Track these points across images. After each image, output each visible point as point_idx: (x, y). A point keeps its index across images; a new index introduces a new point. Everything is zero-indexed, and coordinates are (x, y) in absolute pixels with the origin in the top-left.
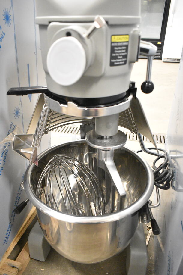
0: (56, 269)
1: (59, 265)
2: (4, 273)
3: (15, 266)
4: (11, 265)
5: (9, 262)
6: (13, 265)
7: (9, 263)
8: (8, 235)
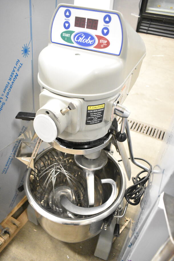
3: (15, 223)
8: (7, 166)
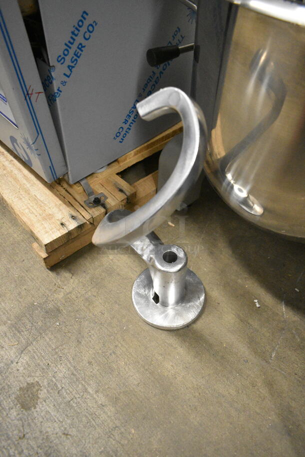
0: (196, 235)
1: (204, 232)
2: (102, 192)
4: (118, 186)
5: (116, 180)
6: (121, 188)
7: (116, 182)
